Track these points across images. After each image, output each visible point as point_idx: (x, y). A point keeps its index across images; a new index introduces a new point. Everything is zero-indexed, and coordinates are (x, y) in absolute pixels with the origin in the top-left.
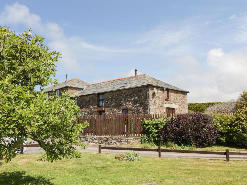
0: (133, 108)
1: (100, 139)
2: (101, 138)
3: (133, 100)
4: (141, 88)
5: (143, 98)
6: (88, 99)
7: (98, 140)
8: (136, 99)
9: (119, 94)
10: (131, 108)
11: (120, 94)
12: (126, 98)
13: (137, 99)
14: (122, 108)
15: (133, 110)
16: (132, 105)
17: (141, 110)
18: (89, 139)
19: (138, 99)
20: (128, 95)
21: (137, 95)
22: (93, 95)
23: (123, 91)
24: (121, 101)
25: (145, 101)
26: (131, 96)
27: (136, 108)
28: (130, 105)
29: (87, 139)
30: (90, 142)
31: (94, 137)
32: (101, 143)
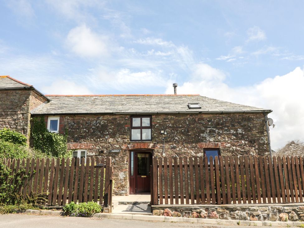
0: (233, 148)
1: (294, 210)
2: (296, 208)
3: (233, 134)
4: (249, 115)
5: (255, 132)
6: (100, 123)
7: (288, 213)
8: (238, 132)
9: (195, 121)
10: (229, 148)
11: (197, 119)
12: (215, 129)
13: (241, 132)
14: (204, 146)
15: (233, 152)
16: (231, 143)
17: (253, 153)
18: (260, 213)
19: (244, 133)
20: (218, 124)
21: (242, 126)
22: (117, 117)
23: (204, 116)
24: (201, 134)
25: (260, 137)
26: (228, 127)
27: (241, 148)
28: (225, 141)
29: (255, 213)
30: (265, 218)
31: (277, 207)
32: (297, 220)
